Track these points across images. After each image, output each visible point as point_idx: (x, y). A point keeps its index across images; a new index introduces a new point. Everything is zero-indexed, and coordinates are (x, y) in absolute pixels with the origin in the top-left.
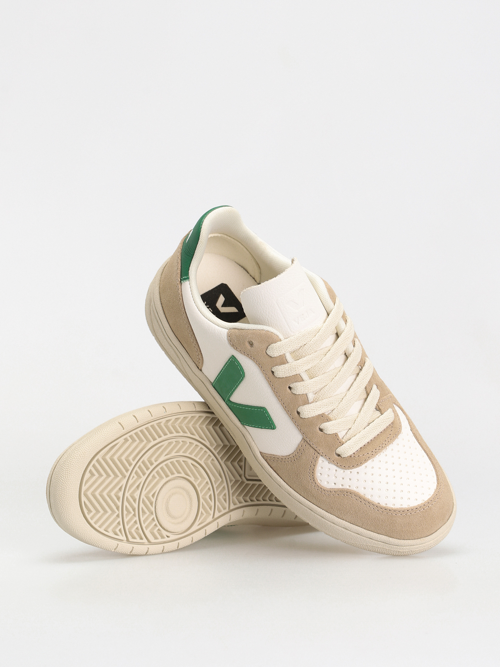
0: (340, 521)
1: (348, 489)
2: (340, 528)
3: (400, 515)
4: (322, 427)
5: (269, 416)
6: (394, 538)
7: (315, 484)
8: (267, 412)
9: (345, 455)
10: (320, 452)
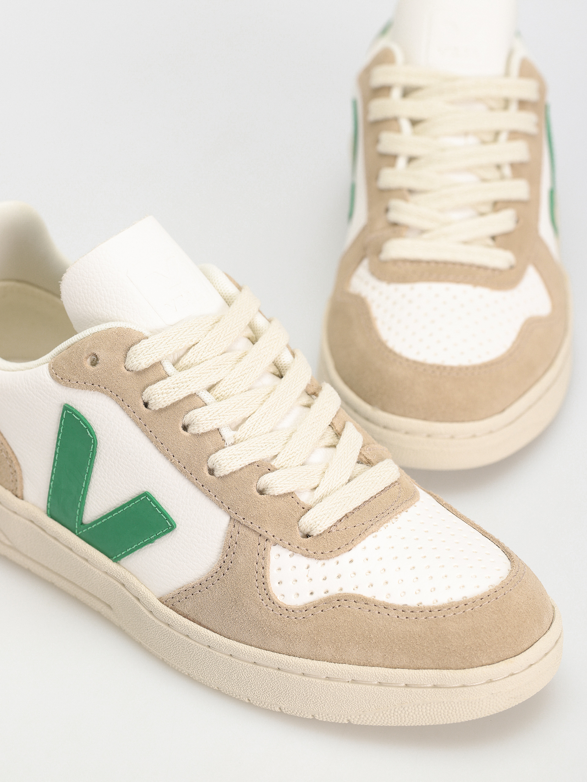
0: (338, 668)
1: (339, 594)
2: (342, 684)
3: (452, 615)
4: (261, 486)
5: (158, 506)
6: (451, 669)
7: (273, 604)
8: (152, 500)
9: (319, 528)
10: (269, 535)
